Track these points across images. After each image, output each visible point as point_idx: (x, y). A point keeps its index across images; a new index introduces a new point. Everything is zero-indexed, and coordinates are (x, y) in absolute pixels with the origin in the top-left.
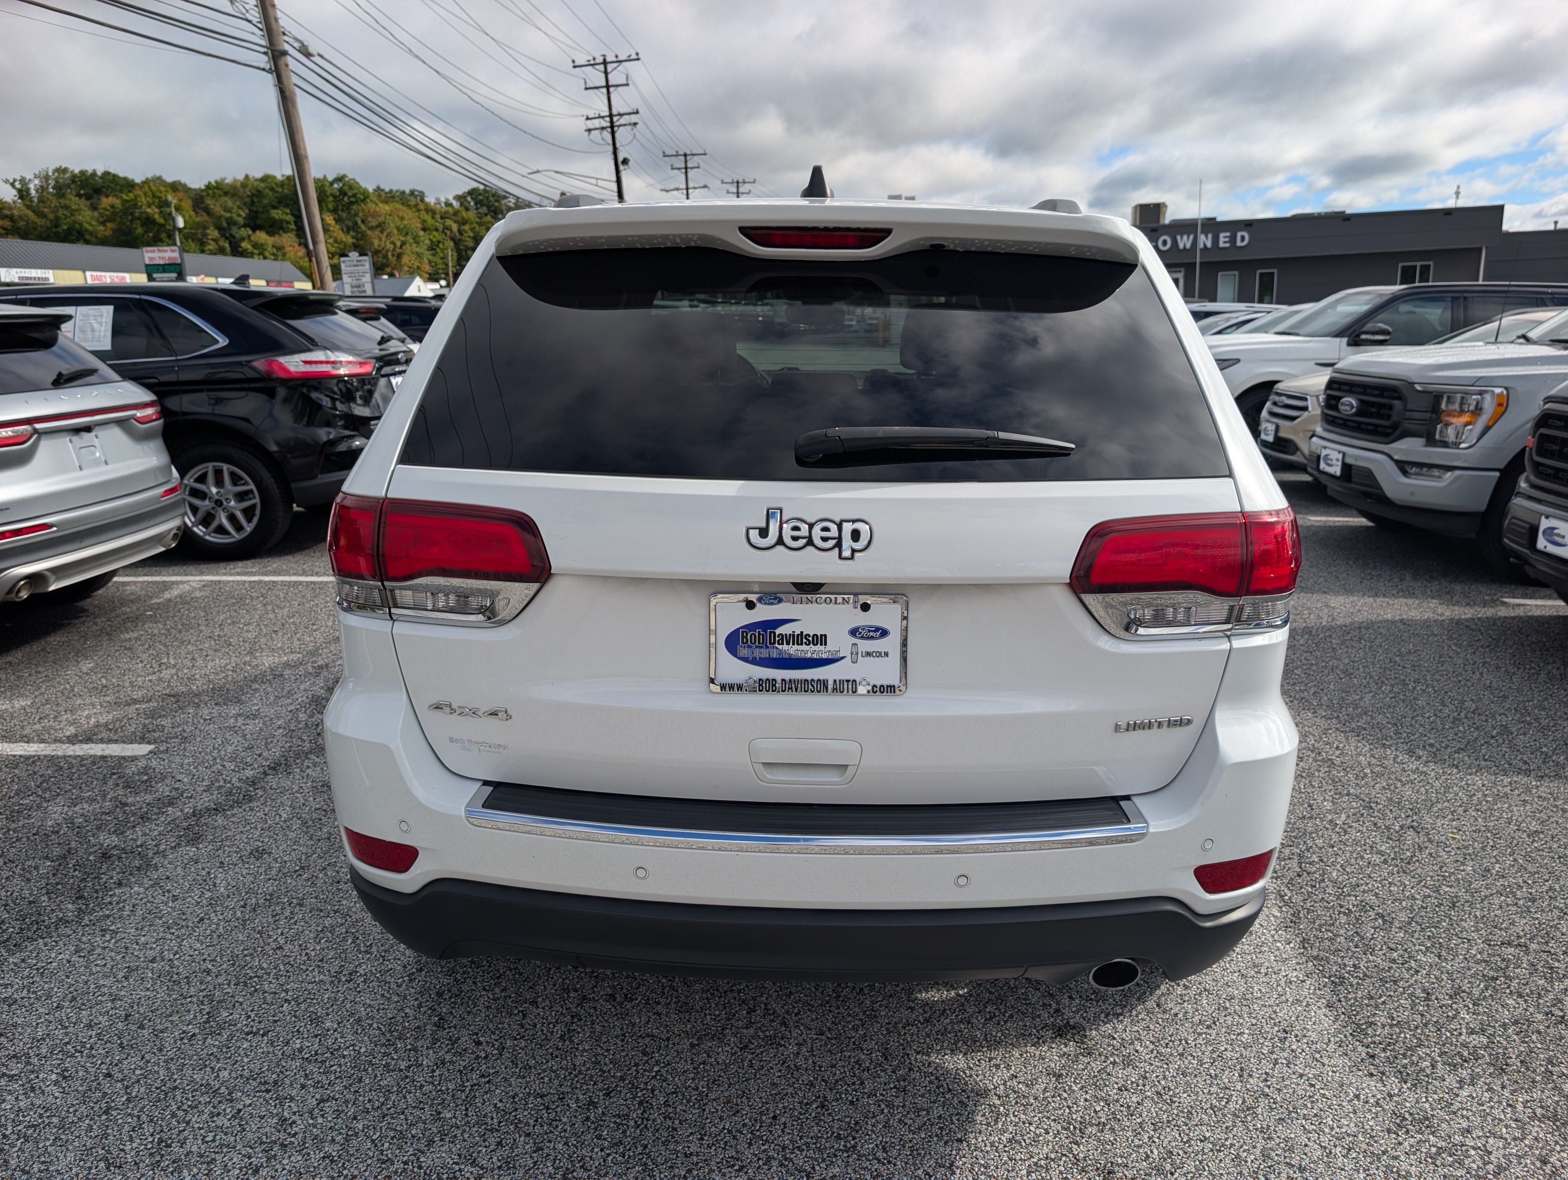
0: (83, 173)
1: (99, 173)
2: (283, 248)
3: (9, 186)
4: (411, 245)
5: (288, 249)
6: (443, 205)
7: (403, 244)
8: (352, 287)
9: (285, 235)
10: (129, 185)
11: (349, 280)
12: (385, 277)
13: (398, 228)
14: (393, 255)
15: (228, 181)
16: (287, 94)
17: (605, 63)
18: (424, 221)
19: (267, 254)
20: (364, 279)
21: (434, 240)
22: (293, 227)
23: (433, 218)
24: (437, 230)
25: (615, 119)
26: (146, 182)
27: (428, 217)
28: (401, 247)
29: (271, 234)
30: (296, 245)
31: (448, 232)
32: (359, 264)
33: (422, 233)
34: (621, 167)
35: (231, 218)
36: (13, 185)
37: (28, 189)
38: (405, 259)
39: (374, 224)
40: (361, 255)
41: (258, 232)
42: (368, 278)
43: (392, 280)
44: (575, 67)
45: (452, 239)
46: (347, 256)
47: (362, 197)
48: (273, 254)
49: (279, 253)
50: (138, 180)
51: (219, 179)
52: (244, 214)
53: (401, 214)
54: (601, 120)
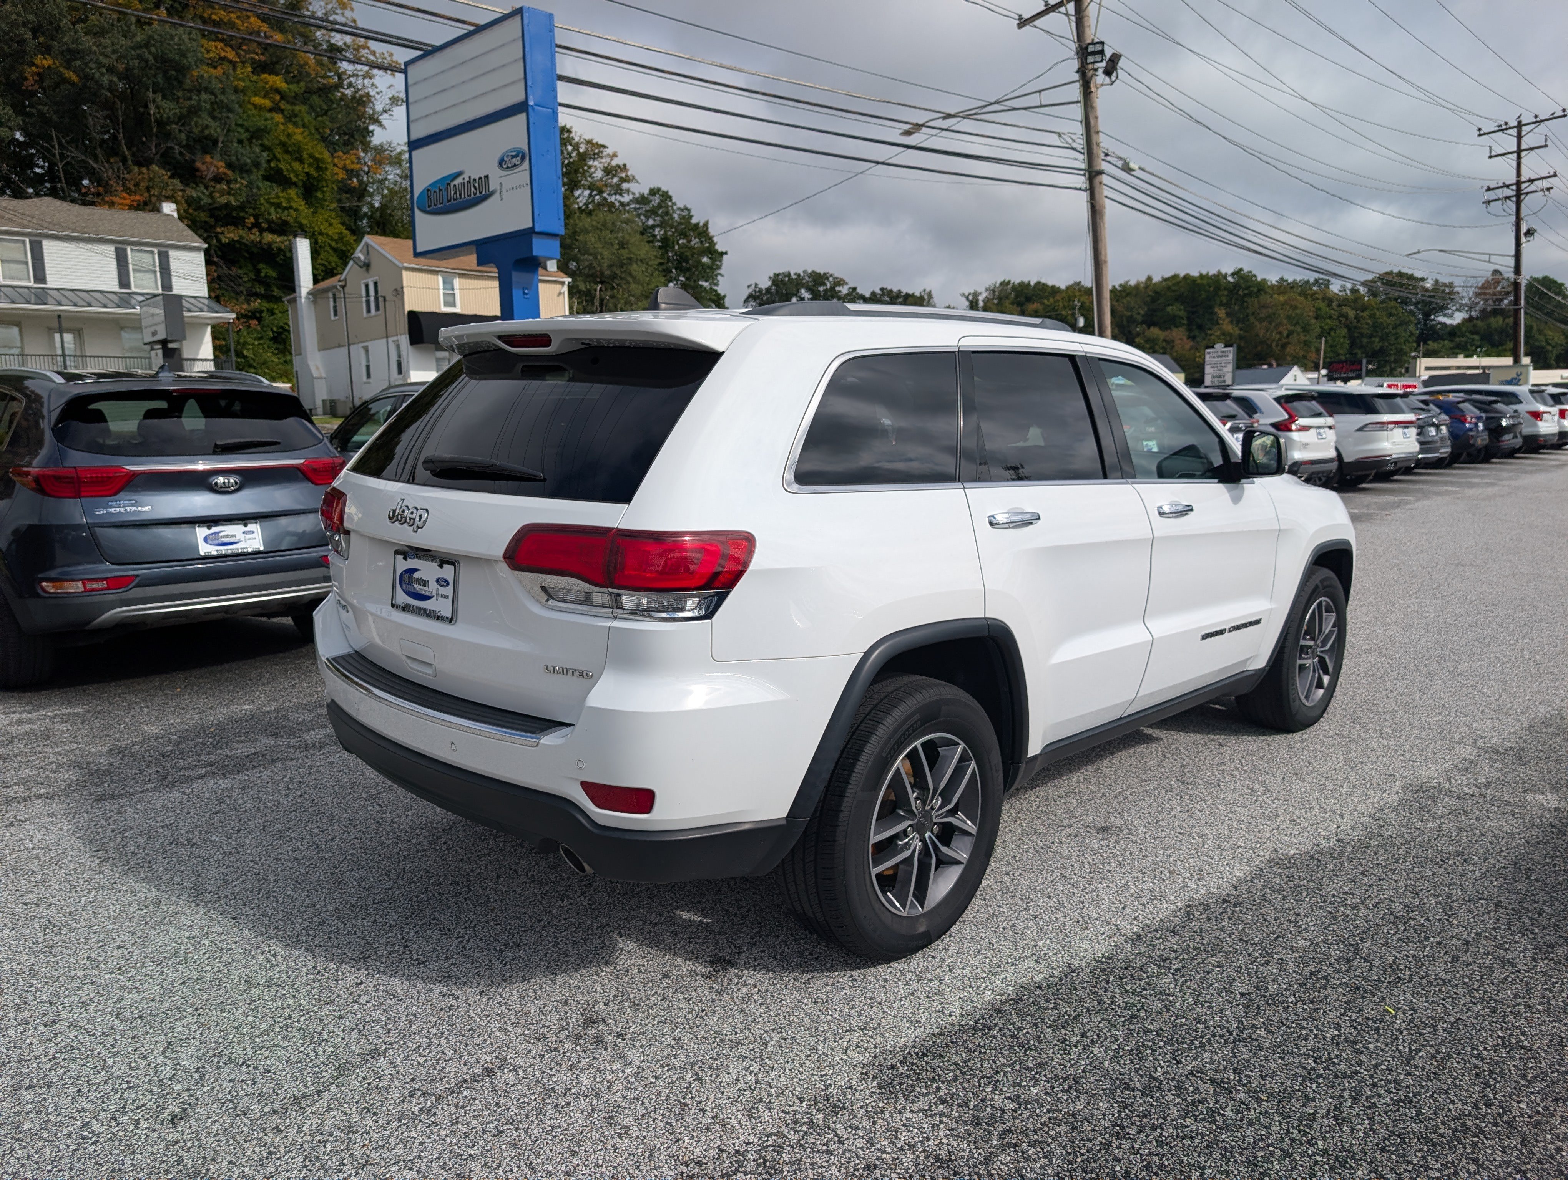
0: (1022, 284)
1: (1032, 283)
2: (1173, 341)
3: (964, 299)
4: (1298, 334)
5: (1177, 342)
6: (1348, 292)
7: (1291, 333)
8: (1213, 377)
9: (1175, 330)
10: (1054, 290)
11: (1211, 371)
12: (1265, 367)
13: (1289, 318)
14: (1277, 345)
15: (1133, 283)
16: (1097, 208)
17: (1520, 126)
18: (1319, 309)
19: (1157, 348)
20: (1225, 370)
21: (1326, 327)
22: (1185, 322)
23: (1329, 305)
24: (1330, 317)
25: (1524, 186)
26: (1069, 288)
27: (1322, 305)
28: (1288, 336)
29: (1163, 329)
30: (1185, 338)
31: (1343, 320)
32: (1223, 354)
33: (1313, 321)
34: (1523, 239)
35: (1132, 316)
36: (967, 298)
37: (977, 300)
38: (1290, 349)
39: (1262, 315)
40: (1226, 346)
41: (1152, 329)
42: (1230, 368)
43: (1271, 370)
44: (1480, 135)
45: (1347, 326)
46: (1213, 347)
47: (1255, 290)
48: (1163, 348)
49: (1169, 347)
50: (1063, 287)
51: (1122, 282)
52: (1142, 312)
53: (1293, 303)
54: (1505, 189)
